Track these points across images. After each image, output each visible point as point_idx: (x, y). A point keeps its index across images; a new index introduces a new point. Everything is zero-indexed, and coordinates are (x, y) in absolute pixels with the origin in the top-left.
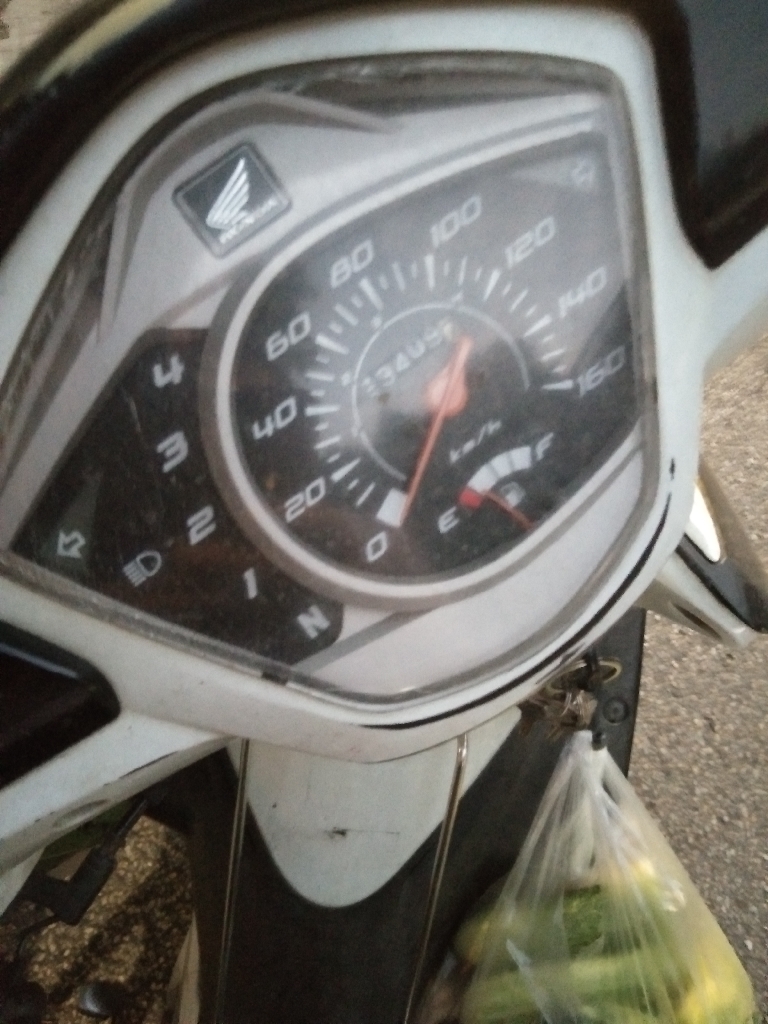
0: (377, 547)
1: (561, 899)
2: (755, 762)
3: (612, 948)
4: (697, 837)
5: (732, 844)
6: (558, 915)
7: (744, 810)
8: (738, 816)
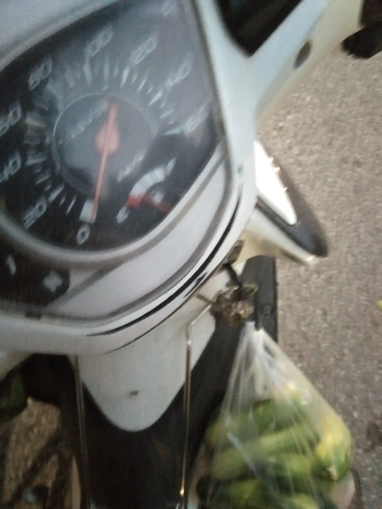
0: (83, 235)
1: (251, 409)
2: (348, 327)
3: (279, 428)
4: (325, 368)
5: (342, 369)
6: (251, 416)
7: (346, 351)
8: (343, 355)
